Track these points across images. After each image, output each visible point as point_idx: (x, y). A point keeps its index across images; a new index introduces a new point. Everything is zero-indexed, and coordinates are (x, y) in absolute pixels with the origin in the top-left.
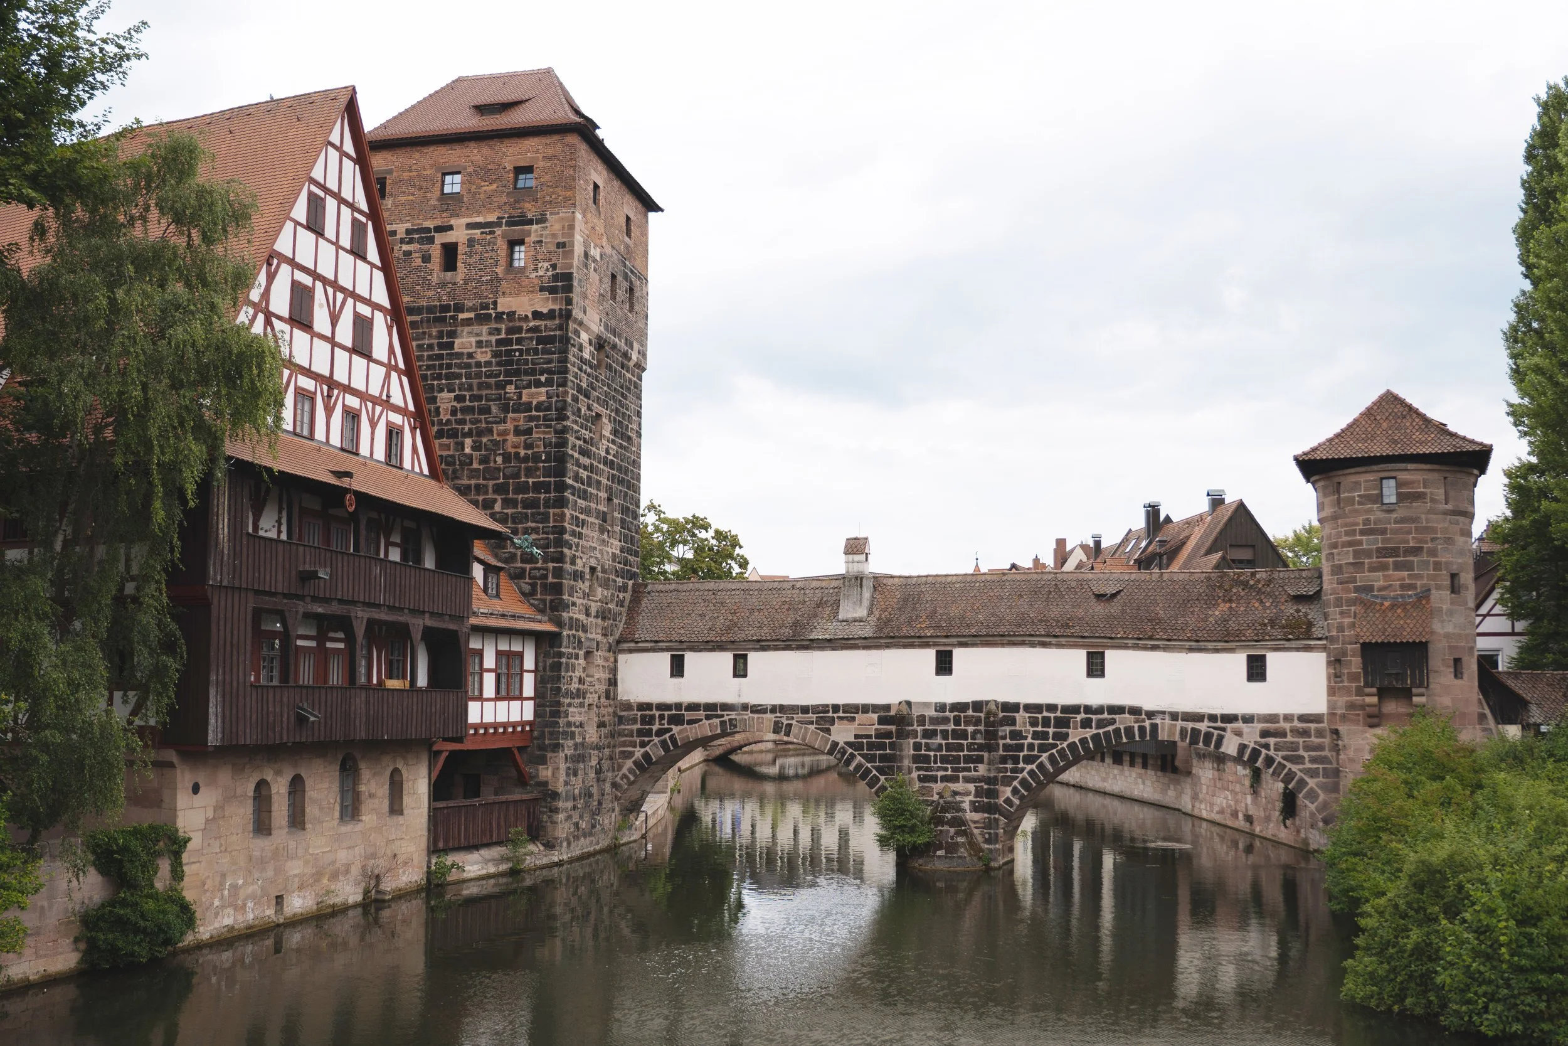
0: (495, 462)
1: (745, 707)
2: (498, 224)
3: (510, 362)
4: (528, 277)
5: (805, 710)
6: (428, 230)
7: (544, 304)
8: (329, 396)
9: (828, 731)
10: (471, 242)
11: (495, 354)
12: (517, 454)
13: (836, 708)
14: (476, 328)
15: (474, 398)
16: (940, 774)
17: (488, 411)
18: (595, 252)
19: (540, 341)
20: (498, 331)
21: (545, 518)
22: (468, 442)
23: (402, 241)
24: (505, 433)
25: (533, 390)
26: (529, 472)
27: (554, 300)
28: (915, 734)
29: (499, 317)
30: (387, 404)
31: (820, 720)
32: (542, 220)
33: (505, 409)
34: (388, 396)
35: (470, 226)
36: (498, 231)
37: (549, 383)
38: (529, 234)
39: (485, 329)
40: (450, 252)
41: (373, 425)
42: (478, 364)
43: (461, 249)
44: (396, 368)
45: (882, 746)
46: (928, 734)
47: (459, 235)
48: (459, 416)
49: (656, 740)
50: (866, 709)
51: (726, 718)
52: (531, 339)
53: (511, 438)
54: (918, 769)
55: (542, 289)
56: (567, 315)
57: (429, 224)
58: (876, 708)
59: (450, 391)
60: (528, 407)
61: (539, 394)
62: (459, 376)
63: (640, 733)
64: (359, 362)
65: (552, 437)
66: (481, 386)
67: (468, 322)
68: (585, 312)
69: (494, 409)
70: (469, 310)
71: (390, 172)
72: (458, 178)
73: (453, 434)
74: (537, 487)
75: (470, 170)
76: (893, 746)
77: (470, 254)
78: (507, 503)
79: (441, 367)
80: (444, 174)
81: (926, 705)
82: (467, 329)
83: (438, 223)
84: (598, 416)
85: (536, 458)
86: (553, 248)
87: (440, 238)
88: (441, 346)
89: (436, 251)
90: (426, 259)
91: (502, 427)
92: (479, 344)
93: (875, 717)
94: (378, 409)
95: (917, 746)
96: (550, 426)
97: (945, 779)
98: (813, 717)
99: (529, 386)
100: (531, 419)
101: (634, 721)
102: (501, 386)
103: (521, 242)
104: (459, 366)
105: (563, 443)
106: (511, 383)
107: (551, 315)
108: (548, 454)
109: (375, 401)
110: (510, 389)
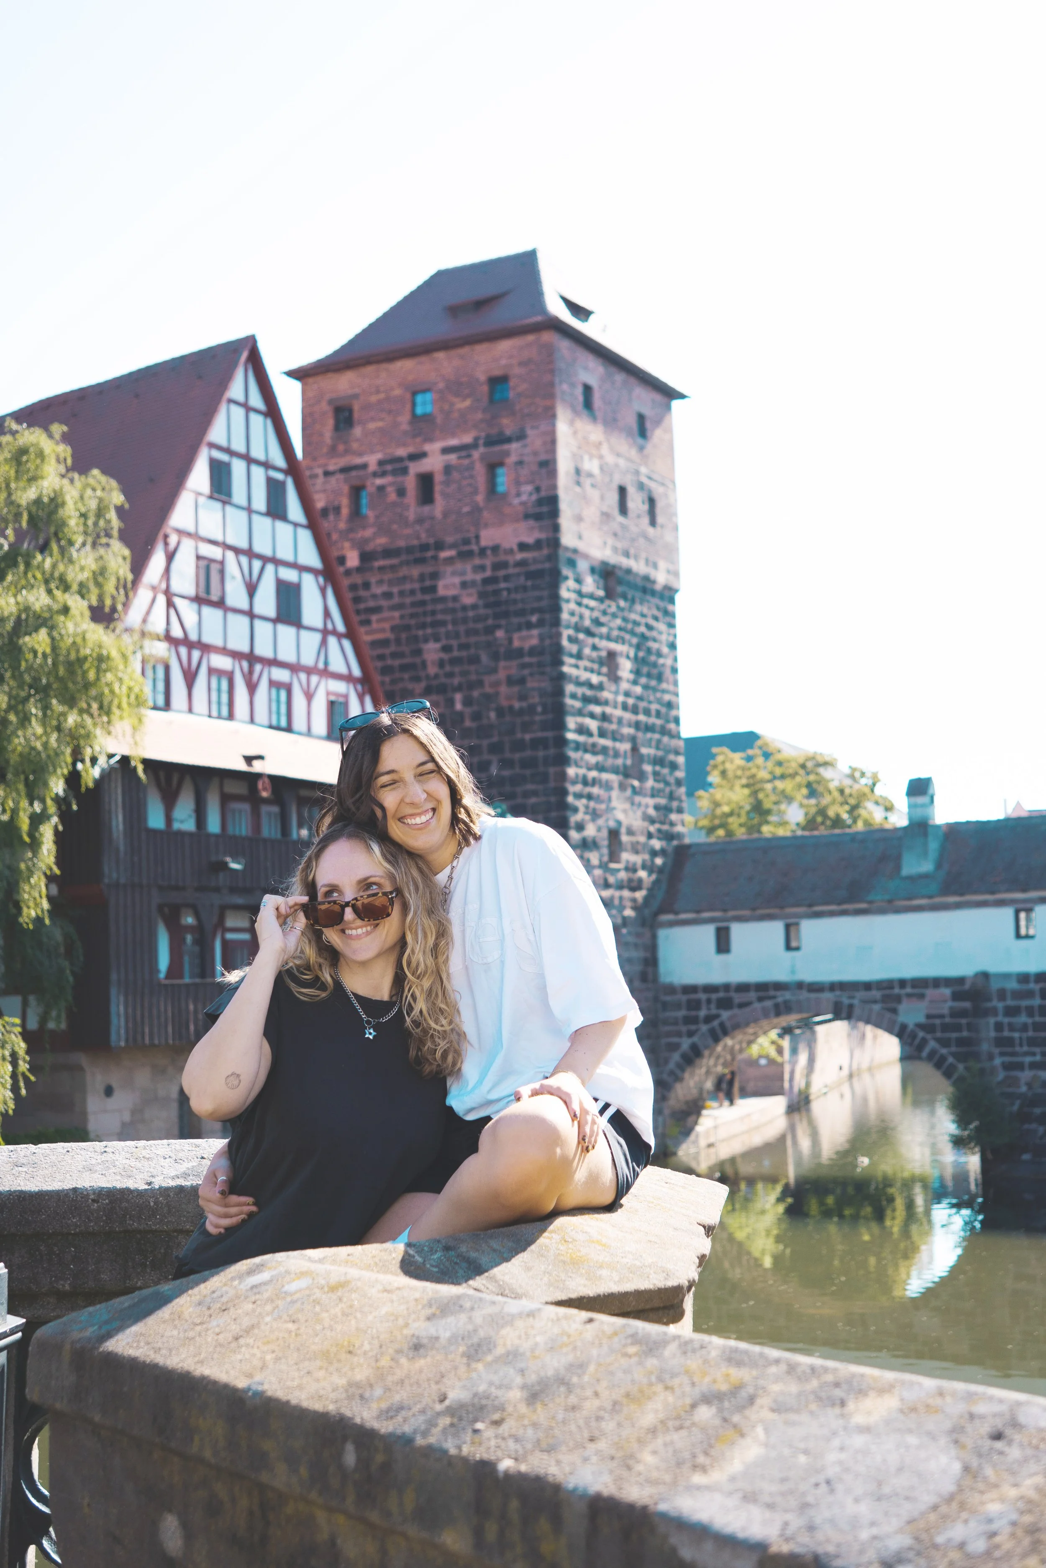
0: (488, 718)
1: (800, 985)
2: (474, 445)
3: (497, 604)
4: (510, 504)
5: (867, 986)
6: (400, 460)
7: (528, 533)
8: (251, 671)
9: (894, 1011)
10: (448, 469)
11: (482, 595)
12: (511, 708)
13: (902, 983)
14: (459, 566)
15: (462, 647)
16: (1028, 1059)
17: (474, 660)
18: (591, 465)
19: (529, 575)
20: (482, 568)
21: (545, 779)
22: (458, 697)
23: (375, 475)
24: (496, 684)
25: (524, 633)
26: (526, 727)
27: (541, 529)
28: (994, 1012)
29: (483, 552)
30: (326, 673)
31: (885, 999)
32: (521, 436)
33: (496, 657)
34: (326, 663)
35: (446, 451)
36: (476, 454)
37: (541, 623)
38: (507, 454)
39: (468, 567)
40: (426, 481)
41: (309, 696)
42: (464, 608)
43: (438, 478)
44: (334, 632)
45: (958, 1028)
46: (1011, 1011)
47: (434, 462)
48: (448, 668)
49: (704, 1028)
50: (937, 982)
51: (780, 1000)
52: (518, 575)
53: (504, 689)
54: (1002, 1054)
55: (527, 516)
56: (555, 543)
57: (402, 452)
58: (948, 982)
59: (437, 639)
60: (520, 653)
61: (531, 637)
62: (443, 623)
63: (688, 1020)
64: (286, 632)
65: (546, 685)
66: (468, 633)
67: (450, 561)
68: (580, 537)
69: (485, 659)
70: (452, 546)
71: (356, 396)
72: (429, 396)
73: (442, 689)
74: (536, 743)
75: (441, 385)
76: (970, 1027)
77: (447, 483)
78: (506, 763)
79: (425, 614)
80: (414, 394)
81: (1006, 976)
82: (449, 569)
83: (411, 450)
84: (612, 655)
85: (531, 709)
86: (534, 468)
87: (415, 468)
88: (424, 590)
89: (410, 482)
90: (401, 492)
91: (493, 678)
92: (464, 585)
93: (947, 992)
94: (314, 679)
95: (999, 1027)
96: (543, 673)
97: (1033, 1066)
98: (876, 994)
99: (519, 628)
100: (524, 666)
101: (678, 1006)
102: (490, 630)
103: (501, 464)
104: (444, 611)
105: (559, 692)
106: (498, 627)
107: (538, 545)
108: (544, 706)
109: (309, 671)
110: (500, 634)
